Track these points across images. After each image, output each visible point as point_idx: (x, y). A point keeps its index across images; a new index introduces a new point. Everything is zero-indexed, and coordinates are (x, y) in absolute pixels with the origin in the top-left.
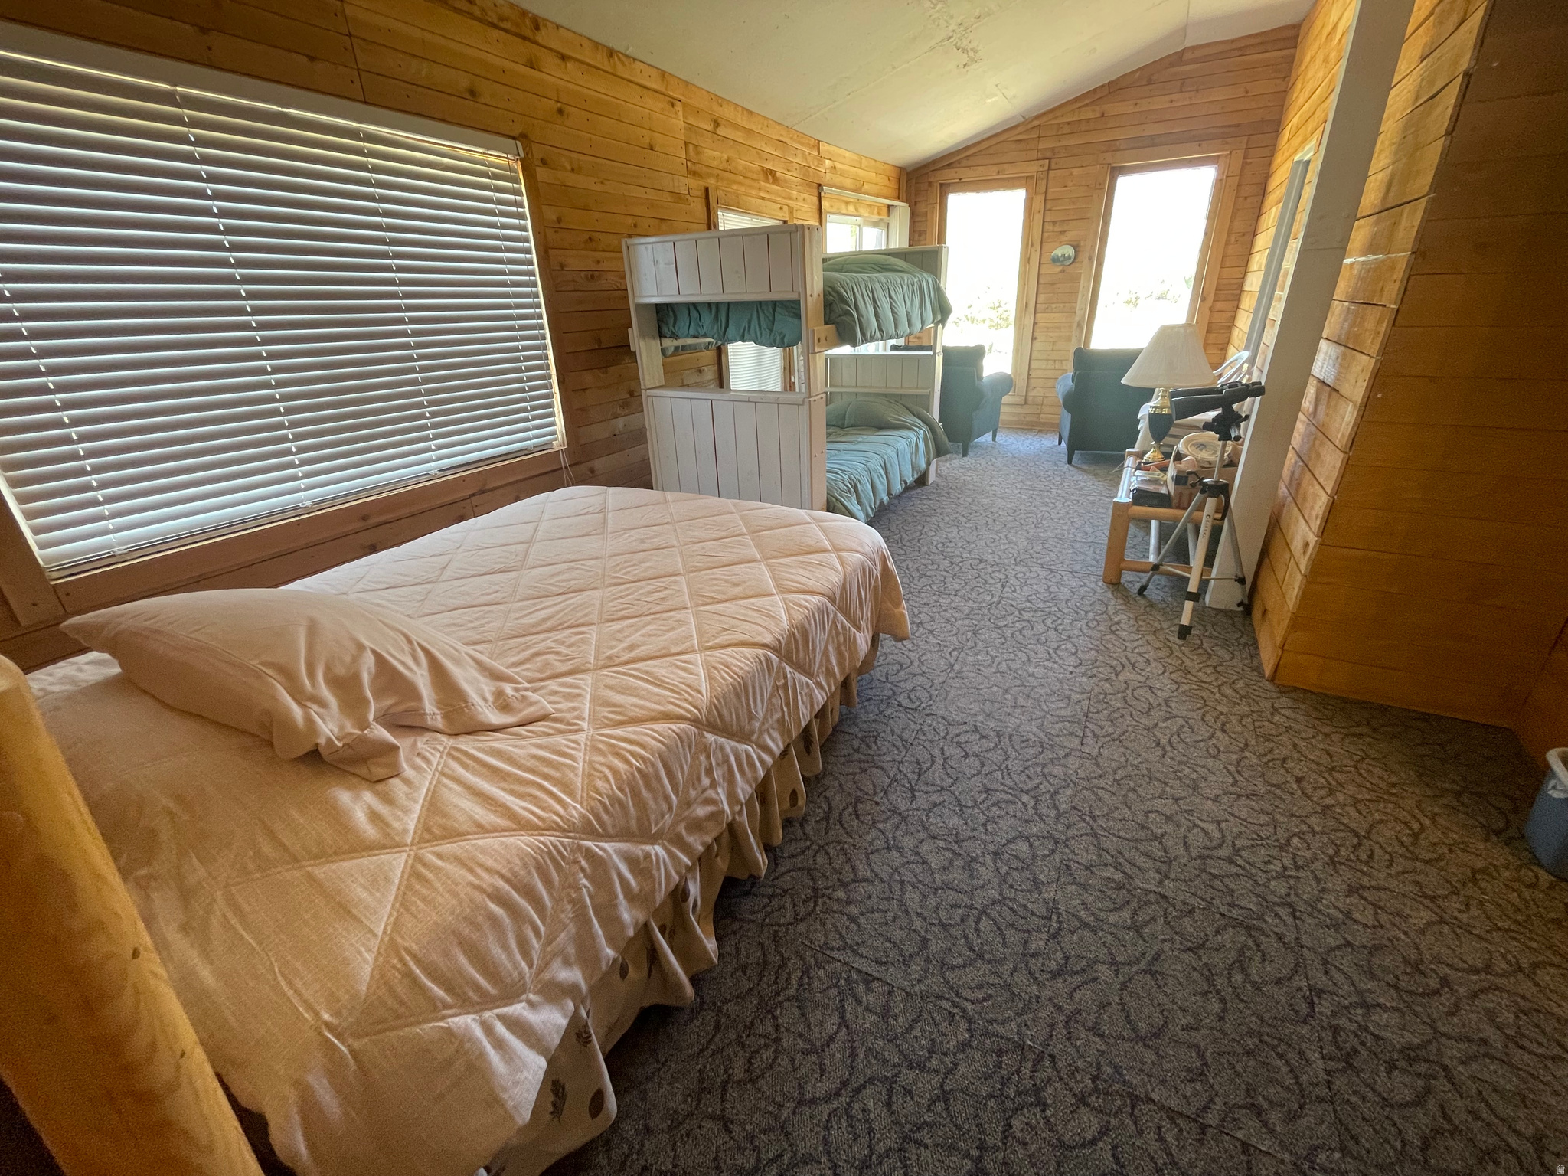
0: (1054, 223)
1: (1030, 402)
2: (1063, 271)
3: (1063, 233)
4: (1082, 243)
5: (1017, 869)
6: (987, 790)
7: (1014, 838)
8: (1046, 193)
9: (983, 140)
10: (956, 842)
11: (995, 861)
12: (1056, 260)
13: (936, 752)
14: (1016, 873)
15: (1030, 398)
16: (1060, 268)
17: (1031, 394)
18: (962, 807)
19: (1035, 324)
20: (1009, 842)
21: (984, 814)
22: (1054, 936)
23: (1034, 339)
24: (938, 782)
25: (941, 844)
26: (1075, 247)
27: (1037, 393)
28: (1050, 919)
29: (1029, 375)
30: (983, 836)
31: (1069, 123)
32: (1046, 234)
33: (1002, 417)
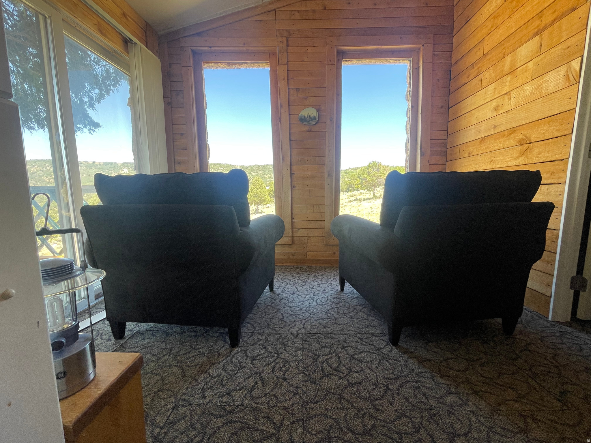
0: (298, 89)
1: (296, 242)
2: (309, 130)
3: (306, 98)
4: (323, 108)
8: (287, 64)
9: (228, 16)
12: (303, 120)
15: (296, 239)
16: (306, 128)
17: (297, 234)
19: (292, 174)
23: (292, 187)
26: (318, 110)
27: (301, 233)
29: (293, 218)
31: (299, 12)
32: (292, 99)
33: (276, 257)
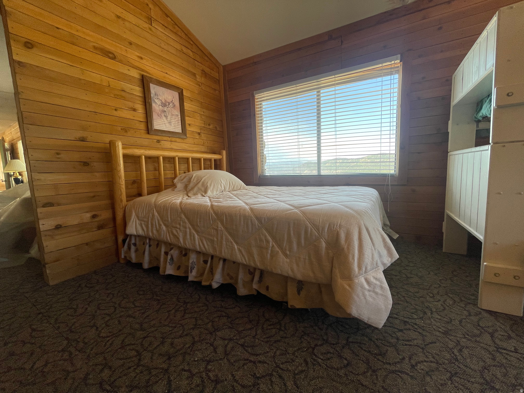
5: (149, 379)
6: (217, 382)
7: (170, 386)
10: (185, 353)
11: (162, 369)
13: (262, 358)
14: (147, 378)
18: (209, 362)
20: (169, 381)
21: (197, 373)
22: (101, 384)
24: (233, 353)
25: (187, 346)
28: (110, 386)
30: (182, 367)
